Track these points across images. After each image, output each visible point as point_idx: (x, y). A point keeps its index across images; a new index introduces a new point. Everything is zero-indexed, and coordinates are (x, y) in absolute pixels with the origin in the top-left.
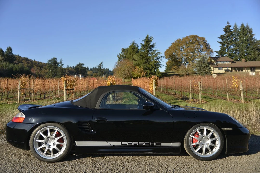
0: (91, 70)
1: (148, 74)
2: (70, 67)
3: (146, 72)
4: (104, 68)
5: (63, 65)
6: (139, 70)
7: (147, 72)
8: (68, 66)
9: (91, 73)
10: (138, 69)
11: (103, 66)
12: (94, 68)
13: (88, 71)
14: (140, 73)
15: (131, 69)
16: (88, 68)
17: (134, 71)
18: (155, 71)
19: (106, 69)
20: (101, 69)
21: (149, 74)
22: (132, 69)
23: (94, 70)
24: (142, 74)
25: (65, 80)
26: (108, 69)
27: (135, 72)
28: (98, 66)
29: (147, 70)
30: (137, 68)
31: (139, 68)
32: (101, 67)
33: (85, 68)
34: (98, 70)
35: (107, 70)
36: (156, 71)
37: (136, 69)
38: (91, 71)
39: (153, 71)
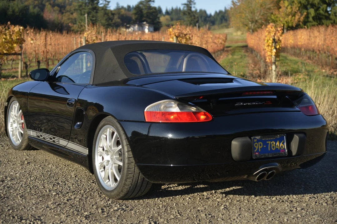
0: (167, 13)
1: (311, 19)
2: (123, 7)
3: (305, 13)
4: (196, 10)
5: (109, 2)
6: (289, 10)
7: (308, 13)
8: (118, 4)
9: (167, 19)
10: (287, 8)
11: (195, 4)
12: (172, 8)
13: (161, 16)
14: (290, 17)
15: (269, 9)
16: (159, 10)
17: (277, 12)
18: (327, 11)
19: (201, 11)
20: (191, 10)
21: (313, 18)
22: (272, 8)
23: (174, 13)
24: (294, 19)
26: (205, 12)
27: (279, 16)
28: (185, 4)
29: (307, 9)
30: (284, 7)
31: (288, 6)
32: (191, 7)
34: (184, 13)
35: (203, 12)
36: (331, 11)
37: (280, 8)
38: (167, 17)
39: (323, 10)
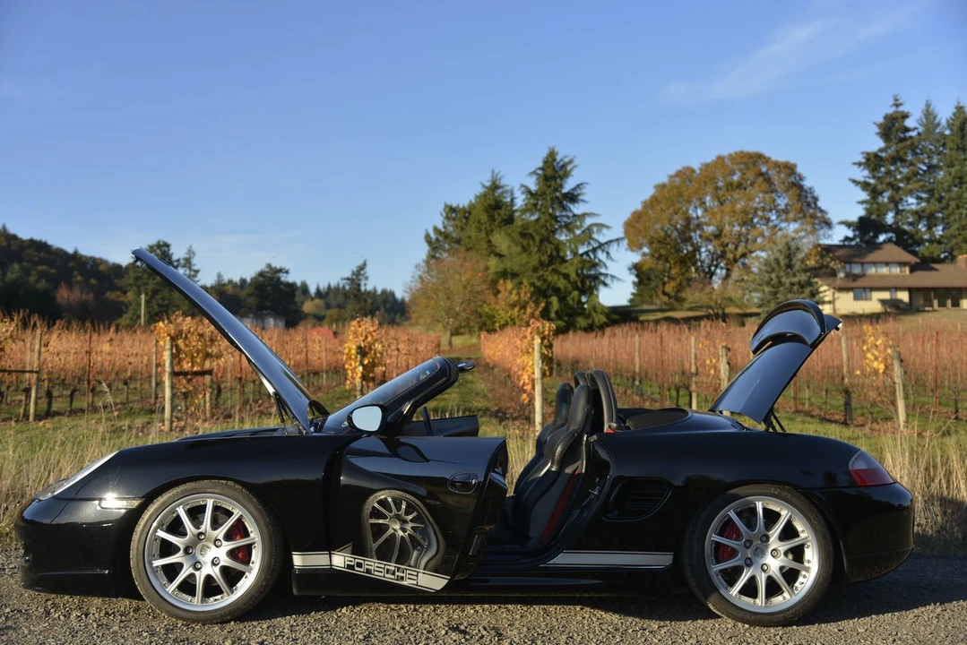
0: (319, 294)
1: (552, 315)
2: (230, 282)
3: (543, 305)
4: (375, 290)
5: (197, 272)
6: (514, 297)
7: (548, 304)
8: (219, 276)
9: (317, 306)
10: (511, 293)
11: (367, 278)
12: (329, 286)
13: (306, 299)
14: (516, 309)
15: (480, 293)
16: (305, 288)
17: (493, 300)
18: (580, 302)
19: (384, 292)
20: (359, 290)
21: (557, 312)
22: (485, 292)
23: (331, 295)
24: (524, 314)
25: (169, 335)
26: (393, 294)
27: (497, 307)
28: (348, 279)
29: (546, 297)
30: (506, 290)
31: (513, 289)
32: (359, 285)
33: (292, 286)
34: (346, 294)
35: (388, 297)
36: (586, 302)
37: (499, 292)
38: (318, 301)
39: (573, 300)
